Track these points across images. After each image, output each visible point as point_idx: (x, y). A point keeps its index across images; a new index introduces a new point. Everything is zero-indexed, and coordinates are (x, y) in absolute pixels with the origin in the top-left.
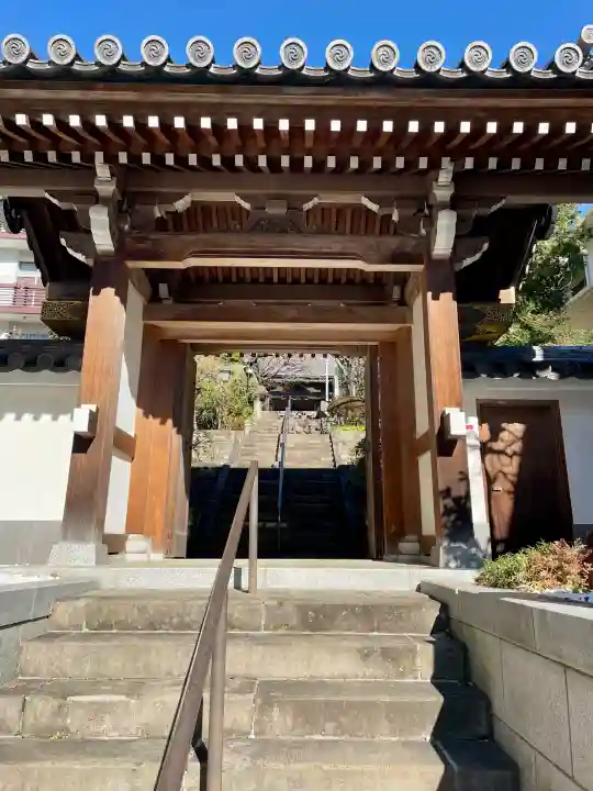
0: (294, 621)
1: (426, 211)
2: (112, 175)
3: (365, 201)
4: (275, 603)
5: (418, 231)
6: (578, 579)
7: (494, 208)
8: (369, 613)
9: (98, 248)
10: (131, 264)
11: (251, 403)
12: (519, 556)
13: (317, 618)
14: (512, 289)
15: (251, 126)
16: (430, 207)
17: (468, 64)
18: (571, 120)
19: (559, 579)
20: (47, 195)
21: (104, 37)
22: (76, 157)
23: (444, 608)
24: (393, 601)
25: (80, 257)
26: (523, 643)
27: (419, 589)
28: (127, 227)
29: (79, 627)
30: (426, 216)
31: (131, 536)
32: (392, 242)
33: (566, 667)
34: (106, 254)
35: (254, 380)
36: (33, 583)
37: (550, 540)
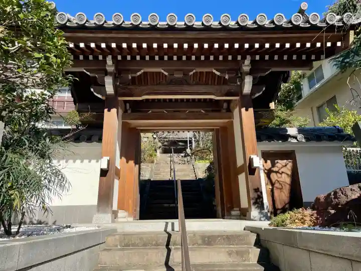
0: (200, 242)
1: (240, 75)
2: (113, 63)
3: (214, 71)
4: (192, 235)
5: (236, 83)
6: (309, 222)
7: (267, 73)
8: (229, 238)
9: (107, 92)
10: (120, 99)
11: (156, 150)
12: (286, 214)
13: (209, 240)
14: (273, 103)
15: (173, 46)
16: (241, 73)
17: (258, 22)
18: (298, 42)
19: (302, 223)
20: (85, 71)
21: (116, 14)
22: (101, 57)
23: (258, 236)
24: (238, 233)
25: (99, 96)
26: (293, 245)
27: (245, 229)
28: (118, 84)
29: (117, 246)
30: (239, 77)
31: (120, 211)
32: (226, 88)
33: (309, 251)
34: (110, 95)
35: (157, 140)
36: (91, 230)
37: (298, 208)
